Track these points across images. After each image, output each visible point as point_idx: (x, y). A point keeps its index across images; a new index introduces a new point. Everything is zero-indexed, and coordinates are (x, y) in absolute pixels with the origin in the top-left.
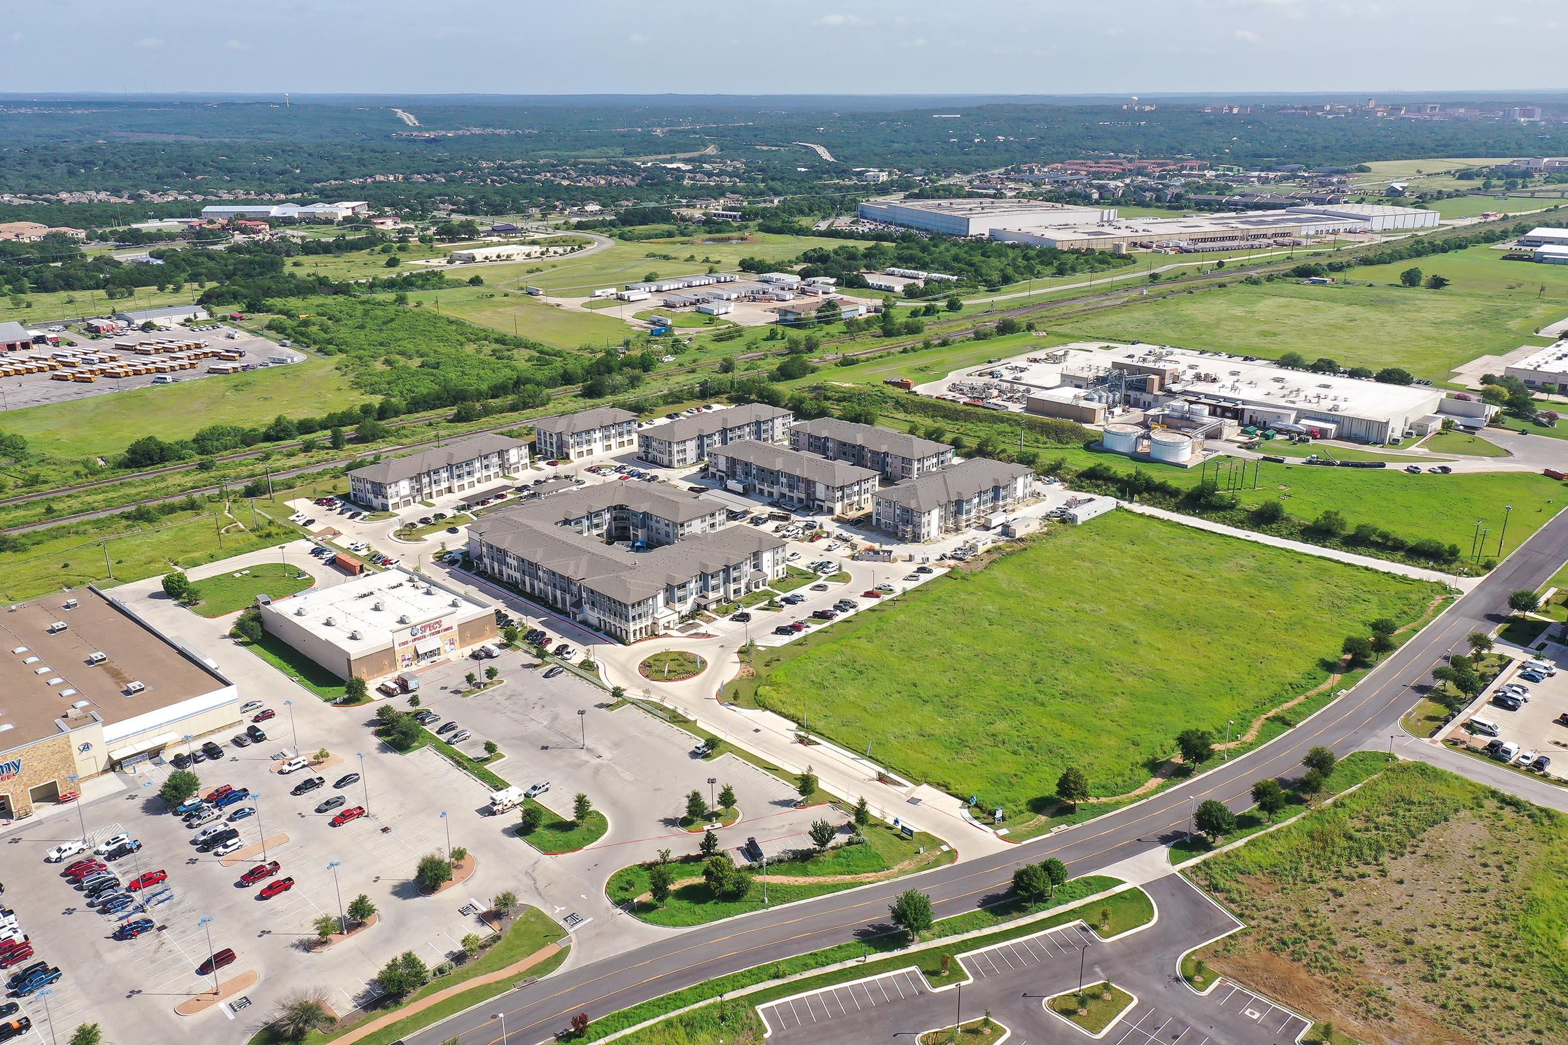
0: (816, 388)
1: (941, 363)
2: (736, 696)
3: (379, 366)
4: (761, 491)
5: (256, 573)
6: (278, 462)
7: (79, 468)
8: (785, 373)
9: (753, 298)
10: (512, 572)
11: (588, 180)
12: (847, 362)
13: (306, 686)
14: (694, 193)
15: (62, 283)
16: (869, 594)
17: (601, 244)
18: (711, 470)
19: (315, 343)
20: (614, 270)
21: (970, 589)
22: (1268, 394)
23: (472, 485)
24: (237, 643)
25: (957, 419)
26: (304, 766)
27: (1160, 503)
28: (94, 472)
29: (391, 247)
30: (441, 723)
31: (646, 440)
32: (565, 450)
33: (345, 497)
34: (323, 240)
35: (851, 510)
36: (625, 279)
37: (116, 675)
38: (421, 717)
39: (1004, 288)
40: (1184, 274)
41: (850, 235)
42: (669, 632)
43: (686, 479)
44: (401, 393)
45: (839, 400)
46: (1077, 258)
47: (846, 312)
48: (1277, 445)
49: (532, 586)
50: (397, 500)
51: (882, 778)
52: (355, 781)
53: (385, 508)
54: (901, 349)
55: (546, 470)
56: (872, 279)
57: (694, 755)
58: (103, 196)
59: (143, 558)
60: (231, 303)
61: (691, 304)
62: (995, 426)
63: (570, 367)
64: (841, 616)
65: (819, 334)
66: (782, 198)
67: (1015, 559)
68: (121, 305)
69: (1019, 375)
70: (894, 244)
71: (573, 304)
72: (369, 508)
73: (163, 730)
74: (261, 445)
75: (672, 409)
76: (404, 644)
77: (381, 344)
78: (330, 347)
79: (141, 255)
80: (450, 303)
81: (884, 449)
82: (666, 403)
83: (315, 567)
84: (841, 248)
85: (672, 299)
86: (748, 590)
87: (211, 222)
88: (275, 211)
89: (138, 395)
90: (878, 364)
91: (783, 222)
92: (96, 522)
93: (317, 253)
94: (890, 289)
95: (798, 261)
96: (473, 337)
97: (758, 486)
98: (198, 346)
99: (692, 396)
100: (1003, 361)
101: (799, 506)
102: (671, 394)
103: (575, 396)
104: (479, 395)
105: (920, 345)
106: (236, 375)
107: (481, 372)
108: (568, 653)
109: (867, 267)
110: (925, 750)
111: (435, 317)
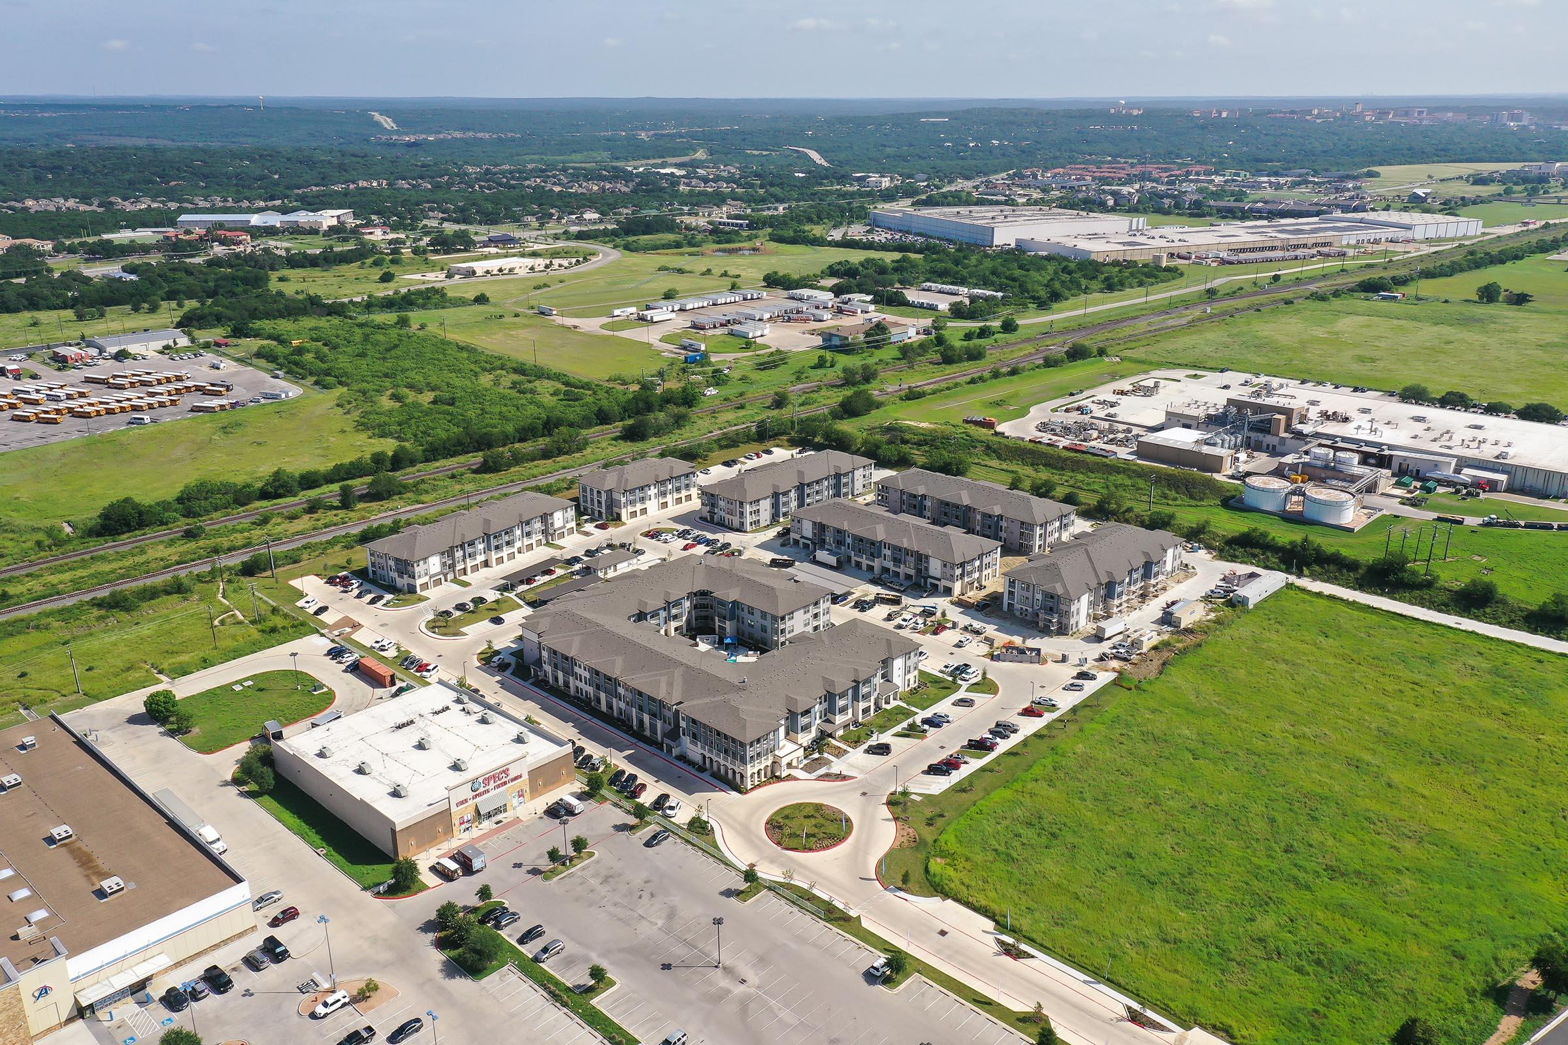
0: (889, 429)
1: (1015, 395)
2: (906, 879)
3: (386, 402)
4: (858, 564)
5: (262, 684)
6: (278, 527)
7: (41, 536)
8: (848, 410)
9: (787, 318)
10: (581, 685)
11: (580, 186)
12: (913, 395)
13: (336, 863)
14: (695, 200)
15: (26, 303)
16: (1028, 712)
17: (606, 256)
18: (793, 535)
19: (311, 374)
20: (627, 286)
21: (1153, 704)
22: (1415, 437)
23: (511, 556)
24: (242, 794)
25: (1063, 469)
26: (344, 1005)
27: (1336, 578)
28: (59, 542)
29: (384, 260)
30: (523, 926)
31: (709, 497)
32: (616, 510)
33: (362, 574)
34: (309, 252)
35: (971, 589)
36: (642, 297)
37: (85, 861)
38: (495, 915)
39: (1055, 306)
40: (1241, 289)
41: (869, 246)
42: (794, 772)
43: (764, 546)
44: (415, 436)
45: (919, 444)
46: (1120, 271)
47: (895, 334)
48: (1445, 501)
49: (610, 706)
50: (425, 579)
51: (1135, 1017)
52: (417, 1030)
53: (412, 590)
54: (968, 378)
55: (598, 536)
56: (912, 295)
57: (871, 977)
58: (71, 203)
59: (120, 664)
60: (214, 326)
61: (722, 325)
62: (1112, 478)
63: (605, 403)
64: (1003, 746)
65: (871, 361)
66: (786, 205)
67: (1190, 659)
68: (92, 328)
69: (1112, 411)
70: (921, 256)
71: (591, 325)
72: (392, 589)
73: (149, 953)
74: (258, 504)
75: (729, 454)
76: (462, 803)
77: (386, 375)
78: (330, 380)
79: (113, 269)
80: (457, 325)
81: (997, 511)
82: (721, 447)
83: (332, 675)
84: (868, 261)
85: (701, 320)
86: (878, 707)
87: (188, 232)
88: (255, 220)
89: (110, 440)
90: (947, 397)
91: (795, 231)
92: (61, 611)
93: (303, 266)
94: (932, 308)
95: (824, 274)
96: (488, 366)
97: (854, 558)
98: (179, 379)
99: (748, 438)
100: (1086, 394)
101: (907, 583)
102: (725, 436)
103: (615, 439)
104: (506, 440)
105: (986, 374)
106: (223, 414)
107: (504, 409)
108: (671, 808)
109: (901, 282)
110: (1179, 967)
111: (444, 342)
